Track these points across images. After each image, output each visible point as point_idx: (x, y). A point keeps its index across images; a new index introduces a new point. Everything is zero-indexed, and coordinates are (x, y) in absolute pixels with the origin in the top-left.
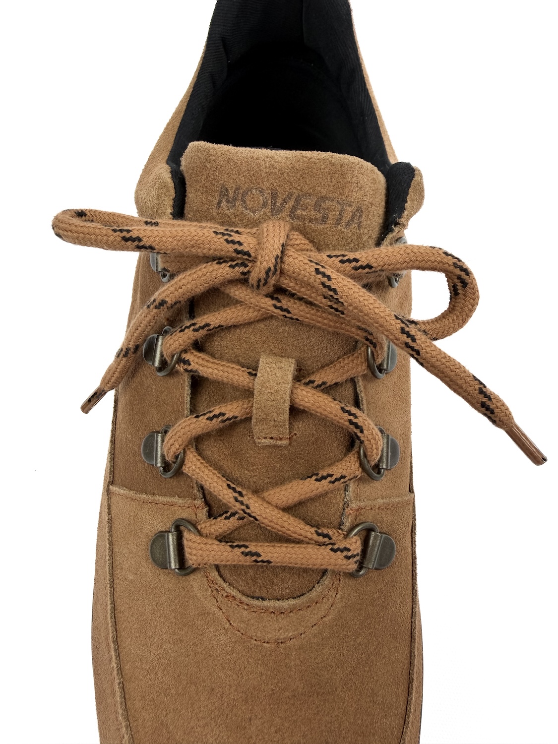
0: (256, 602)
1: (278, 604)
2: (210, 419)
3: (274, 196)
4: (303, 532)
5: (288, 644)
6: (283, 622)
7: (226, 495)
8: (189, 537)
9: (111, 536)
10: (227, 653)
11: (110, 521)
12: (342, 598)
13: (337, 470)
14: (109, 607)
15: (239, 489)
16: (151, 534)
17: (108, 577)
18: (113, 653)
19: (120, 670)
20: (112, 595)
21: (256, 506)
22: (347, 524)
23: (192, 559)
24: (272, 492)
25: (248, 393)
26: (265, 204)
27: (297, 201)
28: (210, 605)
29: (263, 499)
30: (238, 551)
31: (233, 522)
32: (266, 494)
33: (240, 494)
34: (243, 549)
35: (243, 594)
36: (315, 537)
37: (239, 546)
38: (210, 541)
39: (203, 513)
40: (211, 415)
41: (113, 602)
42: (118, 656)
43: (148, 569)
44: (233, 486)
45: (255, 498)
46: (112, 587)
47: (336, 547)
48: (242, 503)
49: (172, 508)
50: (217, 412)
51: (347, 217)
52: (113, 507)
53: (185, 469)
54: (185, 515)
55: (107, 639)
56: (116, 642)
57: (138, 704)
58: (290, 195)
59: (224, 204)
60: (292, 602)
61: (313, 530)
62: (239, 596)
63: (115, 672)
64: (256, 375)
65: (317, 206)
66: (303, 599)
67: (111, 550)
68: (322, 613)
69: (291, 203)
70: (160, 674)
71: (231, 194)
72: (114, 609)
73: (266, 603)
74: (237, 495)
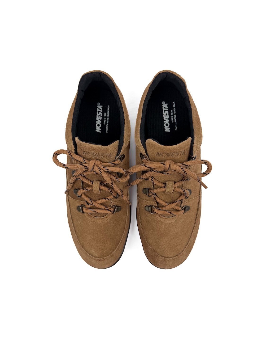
0: (96, 218)
1: (100, 218)
2: (86, 190)
3: (94, 153)
4: (103, 208)
5: (102, 223)
6: (101, 220)
7: (89, 202)
8: (84, 208)
9: (69, 204)
10: (92, 225)
11: (69, 202)
12: (111, 217)
13: (109, 198)
14: (71, 217)
15: (92, 201)
16: (77, 206)
17: (70, 212)
18: (72, 224)
19: (74, 227)
20: (71, 215)
21: (95, 204)
22: (111, 206)
23: (84, 212)
24: (98, 201)
25: (92, 186)
26: (92, 154)
27: (98, 154)
28: (88, 218)
29: (96, 202)
30: (92, 211)
31: (91, 206)
32: (97, 202)
33: (92, 202)
34: (93, 210)
35: (94, 216)
36: (105, 208)
37: (92, 210)
38: (87, 209)
39: (86, 204)
40: (86, 189)
41: (71, 216)
42: (73, 224)
43: (77, 211)
44: (91, 200)
45: (94, 202)
46: (71, 213)
47: (108, 210)
48: (92, 203)
49: (80, 202)
50: (87, 189)
51: (108, 156)
52: (69, 199)
53: (82, 197)
54: (83, 204)
55: (71, 221)
56: (73, 222)
57: (78, 232)
58: (97, 153)
59: (84, 154)
60: (102, 218)
61: (105, 207)
62: (93, 217)
63: (73, 227)
64: (93, 184)
65: (102, 155)
66: (104, 217)
67: (70, 207)
68: (107, 219)
69: (97, 155)
70: (81, 227)
71: (85, 152)
72: (72, 217)
73: (98, 218)
74: (91, 202)
